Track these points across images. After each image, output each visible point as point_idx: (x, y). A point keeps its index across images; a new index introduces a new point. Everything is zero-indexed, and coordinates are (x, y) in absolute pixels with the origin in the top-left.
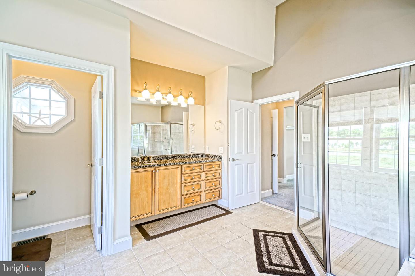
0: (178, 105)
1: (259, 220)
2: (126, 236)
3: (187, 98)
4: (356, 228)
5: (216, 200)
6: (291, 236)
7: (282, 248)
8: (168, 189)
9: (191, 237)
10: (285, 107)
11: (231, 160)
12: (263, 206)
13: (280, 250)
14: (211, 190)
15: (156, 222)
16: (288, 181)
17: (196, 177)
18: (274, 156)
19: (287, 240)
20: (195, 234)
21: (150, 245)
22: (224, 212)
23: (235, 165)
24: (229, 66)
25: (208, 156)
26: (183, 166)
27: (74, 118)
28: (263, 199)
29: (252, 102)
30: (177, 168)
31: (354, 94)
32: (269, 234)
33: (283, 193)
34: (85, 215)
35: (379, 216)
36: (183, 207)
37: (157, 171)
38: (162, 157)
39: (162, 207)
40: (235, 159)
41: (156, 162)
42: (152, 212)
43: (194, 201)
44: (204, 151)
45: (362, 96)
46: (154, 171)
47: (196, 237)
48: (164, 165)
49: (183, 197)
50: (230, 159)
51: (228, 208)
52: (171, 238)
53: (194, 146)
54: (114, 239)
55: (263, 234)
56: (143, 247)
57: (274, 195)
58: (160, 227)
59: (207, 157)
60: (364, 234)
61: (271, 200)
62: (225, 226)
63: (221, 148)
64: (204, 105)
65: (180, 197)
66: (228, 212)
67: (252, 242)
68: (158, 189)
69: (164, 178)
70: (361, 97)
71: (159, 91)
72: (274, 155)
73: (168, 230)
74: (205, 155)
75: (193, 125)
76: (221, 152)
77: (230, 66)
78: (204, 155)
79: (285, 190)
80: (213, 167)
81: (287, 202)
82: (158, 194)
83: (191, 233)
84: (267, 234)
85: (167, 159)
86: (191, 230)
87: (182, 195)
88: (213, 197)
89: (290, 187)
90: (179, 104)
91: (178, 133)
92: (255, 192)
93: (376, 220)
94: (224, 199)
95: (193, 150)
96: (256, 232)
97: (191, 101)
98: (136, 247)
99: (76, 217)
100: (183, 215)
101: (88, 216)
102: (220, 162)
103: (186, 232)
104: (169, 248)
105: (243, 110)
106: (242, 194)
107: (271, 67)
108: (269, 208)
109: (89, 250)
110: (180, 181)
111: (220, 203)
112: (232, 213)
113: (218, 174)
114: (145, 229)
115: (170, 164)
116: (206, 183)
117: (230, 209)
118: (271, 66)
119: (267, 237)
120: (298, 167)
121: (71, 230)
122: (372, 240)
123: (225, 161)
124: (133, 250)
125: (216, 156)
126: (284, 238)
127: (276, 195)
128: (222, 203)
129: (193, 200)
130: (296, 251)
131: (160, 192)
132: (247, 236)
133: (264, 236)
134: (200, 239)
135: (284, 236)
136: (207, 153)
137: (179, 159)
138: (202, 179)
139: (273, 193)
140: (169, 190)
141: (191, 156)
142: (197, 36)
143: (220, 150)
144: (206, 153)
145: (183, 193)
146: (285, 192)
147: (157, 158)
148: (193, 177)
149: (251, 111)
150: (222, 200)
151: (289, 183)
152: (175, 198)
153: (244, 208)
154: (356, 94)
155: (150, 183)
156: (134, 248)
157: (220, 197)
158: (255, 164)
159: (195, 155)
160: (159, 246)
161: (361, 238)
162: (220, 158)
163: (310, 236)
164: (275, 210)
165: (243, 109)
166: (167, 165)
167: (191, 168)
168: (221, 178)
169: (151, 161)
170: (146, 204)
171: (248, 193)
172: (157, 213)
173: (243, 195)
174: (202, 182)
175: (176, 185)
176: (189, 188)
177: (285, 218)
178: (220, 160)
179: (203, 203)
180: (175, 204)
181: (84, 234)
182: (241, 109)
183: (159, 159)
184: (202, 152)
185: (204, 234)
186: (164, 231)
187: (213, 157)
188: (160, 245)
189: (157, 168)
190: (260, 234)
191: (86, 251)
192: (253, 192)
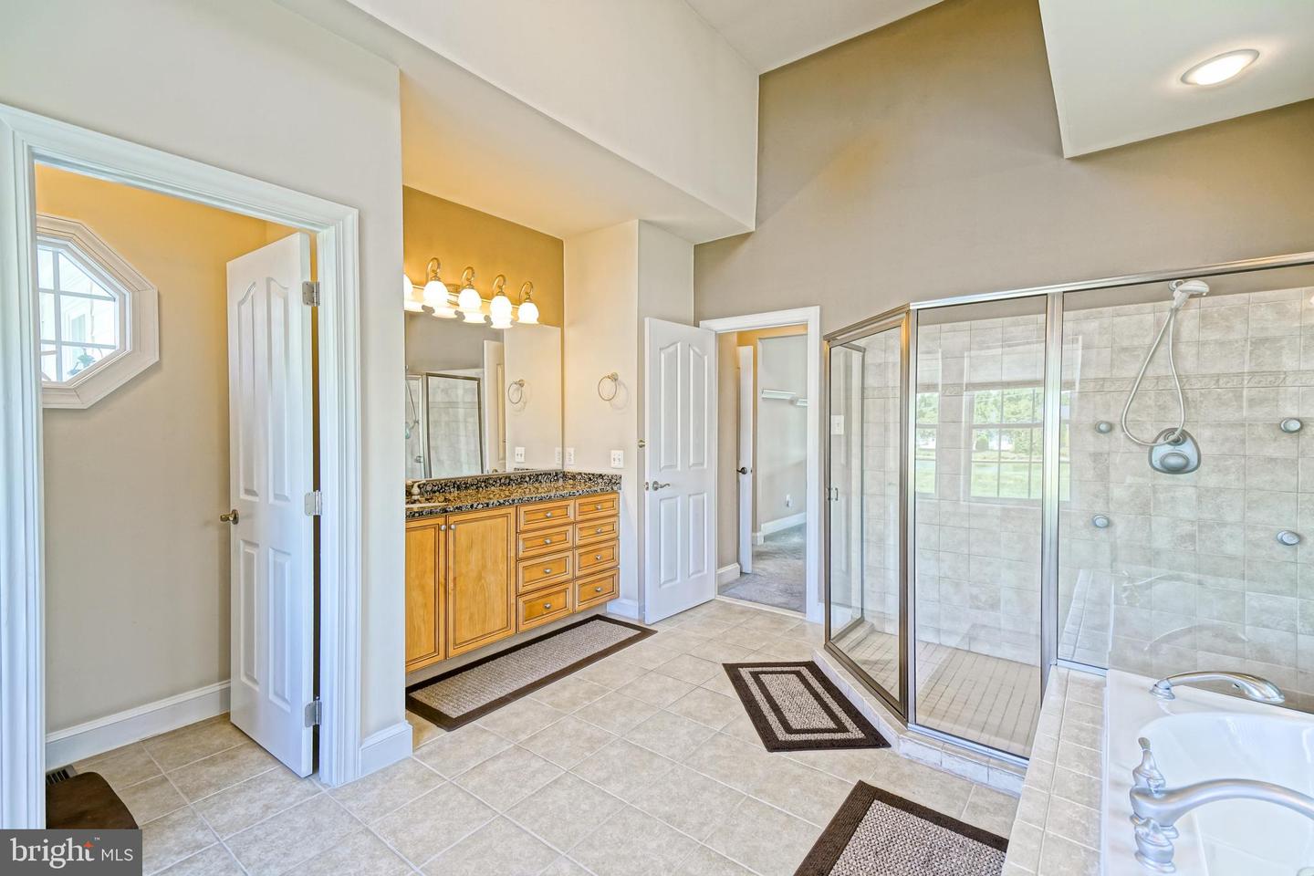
0: (456, 316)
1: (729, 641)
2: (395, 722)
3: (517, 302)
4: (938, 631)
5: (601, 604)
6: (812, 666)
7: (801, 695)
8: (480, 578)
9: (574, 704)
10: (760, 339)
11: (650, 486)
12: (726, 607)
13: (798, 699)
14: (593, 574)
15: (448, 680)
16: (766, 538)
17: (555, 538)
18: (744, 473)
19: (807, 677)
20: (580, 695)
21: (464, 738)
22: (632, 633)
23: (661, 500)
24: (640, 221)
25: (574, 477)
26: (523, 509)
27: (157, 359)
28: (722, 589)
29: (697, 325)
30: (506, 516)
31: (938, 326)
32: (765, 669)
33: (764, 570)
34: (201, 684)
35: (983, 598)
36: (522, 628)
37: (453, 527)
38: (445, 485)
39: (465, 634)
40: (661, 483)
41: (432, 499)
42: (436, 650)
43: (551, 610)
44: (561, 462)
45: (954, 331)
46: (443, 527)
47: (587, 703)
48: (472, 506)
49: (521, 601)
50: (647, 483)
51: (643, 620)
52: (517, 715)
53: (523, 449)
54: (365, 733)
55: (751, 673)
56: (447, 746)
57: (745, 577)
58: (469, 691)
59: (571, 482)
60: (953, 641)
61: (741, 590)
62: (650, 667)
63: (617, 454)
64: (558, 325)
65: (513, 601)
66: (645, 633)
67: (731, 691)
68: (455, 579)
69: (470, 547)
70: (952, 333)
71: (439, 280)
72: (743, 471)
73: (497, 697)
74: (565, 476)
75: (522, 385)
76: (615, 464)
77: (646, 222)
78: (561, 475)
79: (766, 562)
80: (597, 509)
81: (781, 591)
82: (455, 596)
83: (567, 694)
84: (759, 670)
85: (459, 488)
86: (564, 688)
87: (518, 596)
88: (598, 594)
89: (776, 553)
90: (460, 315)
91: (442, 406)
92: (706, 572)
93: (978, 608)
94: (627, 597)
95: (522, 459)
96: (732, 670)
97: (529, 313)
98: (425, 750)
99: (173, 693)
100: (522, 651)
101: (216, 687)
102: (614, 492)
103: (554, 694)
104: (523, 737)
105: (679, 348)
106: (676, 579)
107: (748, 235)
108: (743, 612)
109: (269, 782)
110: (513, 554)
111: (613, 610)
112: (656, 632)
113: (610, 528)
114: (425, 701)
115: (488, 505)
116: (580, 555)
117: (647, 622)
118: (748, 231)
119: (762, 677)
120: (830, 499)
121: (157, 741)
122: (969, 651)
123: (628, 491)
124: (420, 759)
125: (601, 476)
126: (798, 674)
127: (750, 577)
128: (623, 608)
129: (548, 606)
130: (832, 697)
131: (458, 589)
132: (714, 681)
133: (755, 676)
134: (599, 705)
135: (797, 669)
136: (572, 467)
137: (493, 488)
138: (570, 545)
139: (741, 573)
140: (483, 581)
141: (527, 479)
142: (582, 138)
143: (614, 460)
144: (566, 470)
145: (521, 590)
146: (767, 567)
147: (429, 488)
148: (548, 541)
149: (697, 350)
150: (622, 600)
151: (769, 543)
152: (498, 605)
153: (681, 616)
154: (942, 325)
155: (430, 563)
156: (418, 753)
157: (614, 594)
158: (705, 495)
159: (538, 475)
160: (492, 739)
161: (950, 650)
162: (613, 482)
163: (865, 662)
164: (759, 612)
165: (679, 344)
166: (481, 506)
167: (541, 515)
168: (617, 538)
169: (416, 498)
170: (419, 628)
171: (660, 586)
172: (452, 652)
173: (679, 580)
174: (569, 554)
175: (502, 567)
176: (537, 573)
177: (787, 630)
178: (615, 488)
179: (574, 613)
180: (498, 622)
181: (217, 742)
182: (672, 344)
183: (435, 492)
184: (553, 465)
185: (604, 691)
186: (488, 701)
187: (590, 479)
188: (493, 734)
189: (452, 519)
190: (745, 673)
191: (260, 785)
192: (699, 571)
